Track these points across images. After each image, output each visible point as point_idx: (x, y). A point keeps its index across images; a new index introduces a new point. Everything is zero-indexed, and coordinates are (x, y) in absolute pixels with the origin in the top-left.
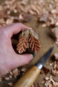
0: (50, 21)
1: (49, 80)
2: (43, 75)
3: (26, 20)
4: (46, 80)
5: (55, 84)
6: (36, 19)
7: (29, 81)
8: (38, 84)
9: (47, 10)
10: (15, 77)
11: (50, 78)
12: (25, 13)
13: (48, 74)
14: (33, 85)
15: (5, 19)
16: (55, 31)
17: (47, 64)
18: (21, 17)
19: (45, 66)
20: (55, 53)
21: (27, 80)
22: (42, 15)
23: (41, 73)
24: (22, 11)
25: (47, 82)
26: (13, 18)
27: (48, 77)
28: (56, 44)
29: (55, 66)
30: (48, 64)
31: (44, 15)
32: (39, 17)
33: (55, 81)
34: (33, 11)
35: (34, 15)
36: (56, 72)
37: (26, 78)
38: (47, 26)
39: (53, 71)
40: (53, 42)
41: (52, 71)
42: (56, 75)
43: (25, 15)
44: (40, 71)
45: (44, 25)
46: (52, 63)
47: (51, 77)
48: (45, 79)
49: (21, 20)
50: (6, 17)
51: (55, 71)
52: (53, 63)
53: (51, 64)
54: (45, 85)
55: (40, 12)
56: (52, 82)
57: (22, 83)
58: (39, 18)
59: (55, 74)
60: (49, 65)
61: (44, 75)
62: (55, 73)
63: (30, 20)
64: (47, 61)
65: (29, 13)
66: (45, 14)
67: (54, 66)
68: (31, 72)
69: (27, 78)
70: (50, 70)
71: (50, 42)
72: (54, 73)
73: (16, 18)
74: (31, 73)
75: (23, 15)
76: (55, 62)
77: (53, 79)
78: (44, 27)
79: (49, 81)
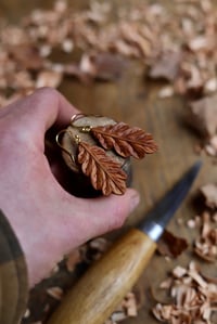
0: (187, 77)
1: (186, 275)
2: (166, 261)
3: (105, 75)
4: (175, 278)
5: (207, 288)
6: (138, 71)
7: (119, 280)
8: (149, 291)
9: (174, 39)
10: (71, 268)
11: (188, 268)
12: (100, 52)
13: (184, 256)
14: (131, 295)
15: (34, 74)
16: (203, 110)
17: (176, 223)
18: (86, 66)
19: (172, 229)
20: (204, 185)
21: (110, 278)
22: (159, 58)
23: (157, 253)
24: (90, 46)
25: (178, 282)
26: (59, 69)
27: (183, 266)
28: (208, 154)
29: (206, 229)
30: (180, 221)
31: (165, 58)
32: (147, 62)
33: (205, 279)
34: (128, 42)
35: (133, 57)
36: (210, 248)
37: (107, 273)
38: (176, 95)
39: (198, 245)
40: (198, 148)
41: (194, 246)
42: (209, 259)
43: (100, 58)
44: (155, 246)
45: (167, 92)
46: (193, 219)
47: (192, 266)
48: (170, 275)
49: (88, 75)
50: (35, 65)
51: (206, 246)
52: (198, 219)
53: (191, 224)
54: (174, 293)
55: (152, 48)
56: (195, 285)
57: (94, 289)
58: (149, 68)
59: (208, 255)
60: (186, 225)
61: (168, 259)
62: (206, 251)
63: (118, 75)
64: (178, 212)
65: (113, 50)
66: (170, 52)
67: (201, 229)
68: (124, 251)
69: (112, 272)
70: (189, 241)
71: (189, 149)
72: (201, 251)
73: (71, 69)
74: (124, 255)
75: (92, 60)
76: (207, 216)
77: (200, 274)
78: (167, 98)
79: (187, 281)
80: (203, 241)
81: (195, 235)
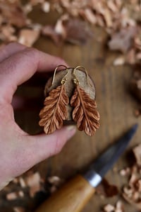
1: (114, 211)
6: (100, 39)
11: (115, 206)
17: (113, 171)
20: (137, 145)
22: (118, 30)
23: (96, 193)
29: (134, 178)
30: (115, 169)
31: (123, 31)
34: (94, 12)
35: (97, 25)
36: (133, 194)
38: (126, 64)
39: (126, 190)
40: (137, 113)
41: (123, 190)
42: (131, 202)
44: (94, 190)
45: (119, 61)
46: (125, 169)
47: (119, 205)
48: (102, 210)
49: (60, 36)
51: (130, 192)
52: (128, 170)
53: (123, 173)
55: (114, 20)
58: (109, 38)
59: (132, 198)
60: (119, 172)
62: (130, 196)
63: (83, 41)
67: (129, 177)
68: (72, 194)
70: (119, 188)
71: (130, 112)
72: (127, 195)
73: (47, 31)
74: (71, 198)
75: (65, 23)
76: (135, 169)
78: (119, 66)
80: (129, 188)
81: (125, 181)
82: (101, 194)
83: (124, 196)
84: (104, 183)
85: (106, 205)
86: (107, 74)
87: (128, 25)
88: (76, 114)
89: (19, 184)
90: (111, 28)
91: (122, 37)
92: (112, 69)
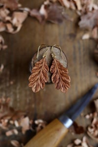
1: (80, 145)
2: (72, 135)
4: (75, 145)
6: (73, 19)
11: (82, 140)
17: (80, 115)
18: (43, 11)
29: (95, 121)
30: (82, 114)
35: (70, 9)
36: (94, 131)
38: (91, 38)
39: (89, 129)
41: (87, 129)
45: (86, 36)
46: (89, 114)
47: (84, 139)
48: (73, 142)
49: (43, 17)
52: (91, 115)
53: (88, 117)
58: (79, 19)
59: (93, 135)
60: (85, 116)
62: (92, 133)
63: (60, 21)
67: (92, 120)
72: (90, 133)
74: (52, 136)
76: (96, 114)
80: (92, 128)
81: (89, 123)
82: (72, 132)
83: (88, 133)
84: (75, 125)
85: (75, 139)
86: (77, 45)
87: (93, 9)
88: (54, 78)
89: (14, 125)
90: (81, 11)
91: (89, 18)
92: (81, 42)
